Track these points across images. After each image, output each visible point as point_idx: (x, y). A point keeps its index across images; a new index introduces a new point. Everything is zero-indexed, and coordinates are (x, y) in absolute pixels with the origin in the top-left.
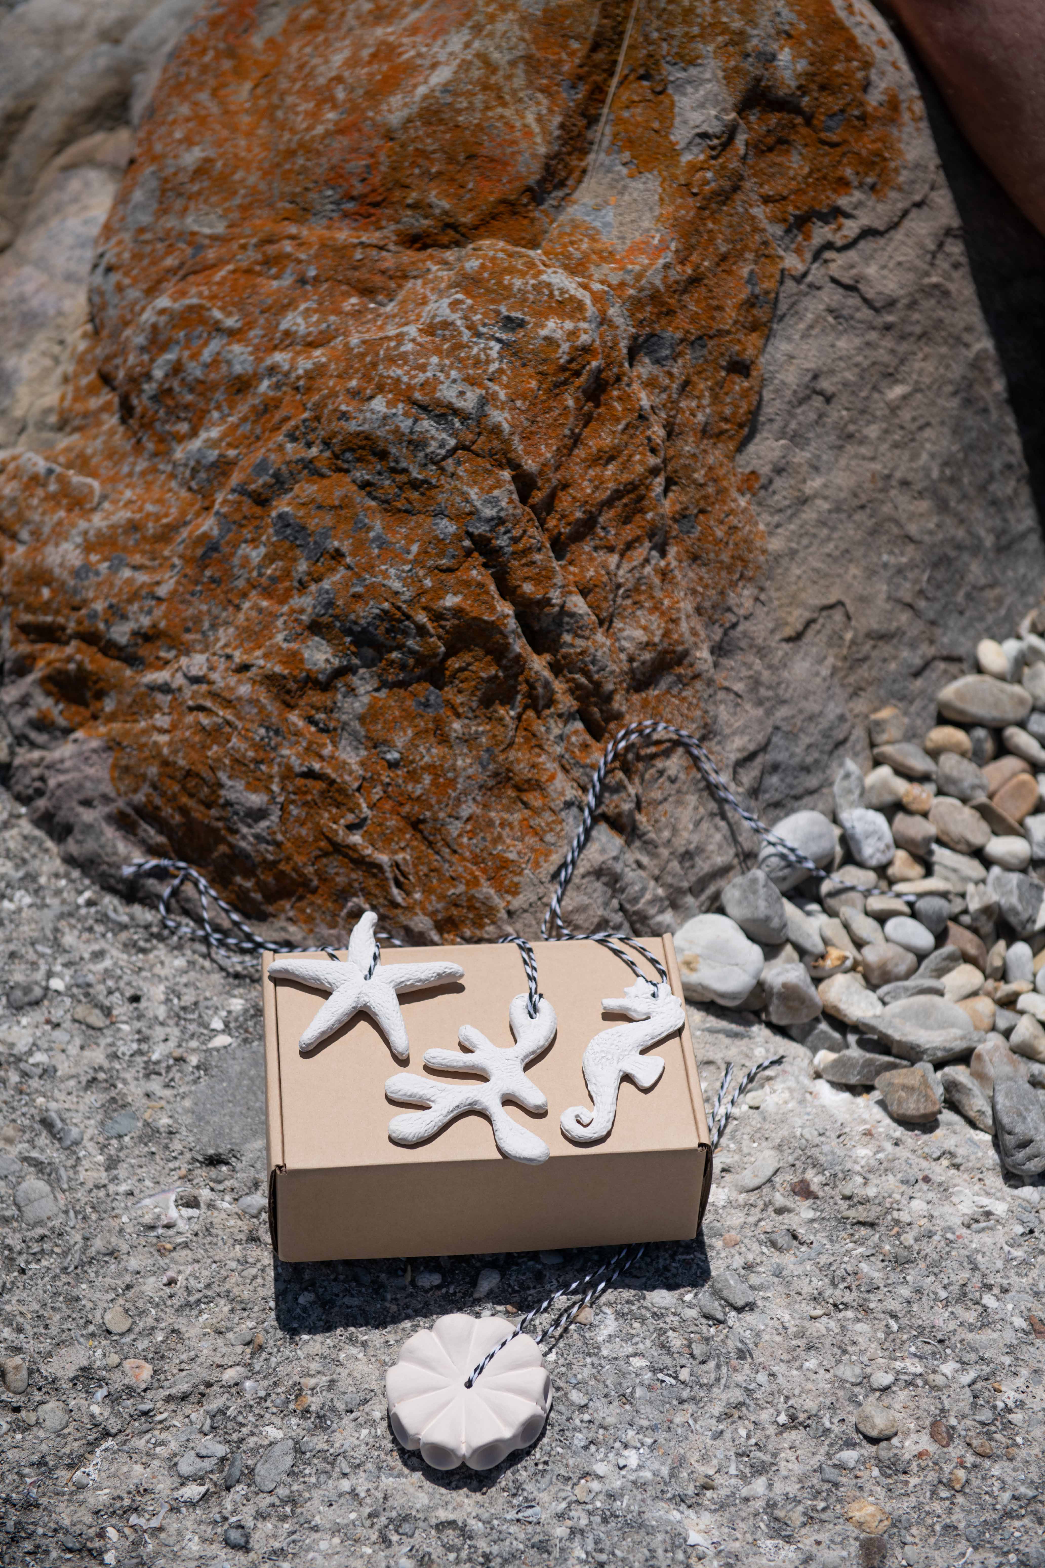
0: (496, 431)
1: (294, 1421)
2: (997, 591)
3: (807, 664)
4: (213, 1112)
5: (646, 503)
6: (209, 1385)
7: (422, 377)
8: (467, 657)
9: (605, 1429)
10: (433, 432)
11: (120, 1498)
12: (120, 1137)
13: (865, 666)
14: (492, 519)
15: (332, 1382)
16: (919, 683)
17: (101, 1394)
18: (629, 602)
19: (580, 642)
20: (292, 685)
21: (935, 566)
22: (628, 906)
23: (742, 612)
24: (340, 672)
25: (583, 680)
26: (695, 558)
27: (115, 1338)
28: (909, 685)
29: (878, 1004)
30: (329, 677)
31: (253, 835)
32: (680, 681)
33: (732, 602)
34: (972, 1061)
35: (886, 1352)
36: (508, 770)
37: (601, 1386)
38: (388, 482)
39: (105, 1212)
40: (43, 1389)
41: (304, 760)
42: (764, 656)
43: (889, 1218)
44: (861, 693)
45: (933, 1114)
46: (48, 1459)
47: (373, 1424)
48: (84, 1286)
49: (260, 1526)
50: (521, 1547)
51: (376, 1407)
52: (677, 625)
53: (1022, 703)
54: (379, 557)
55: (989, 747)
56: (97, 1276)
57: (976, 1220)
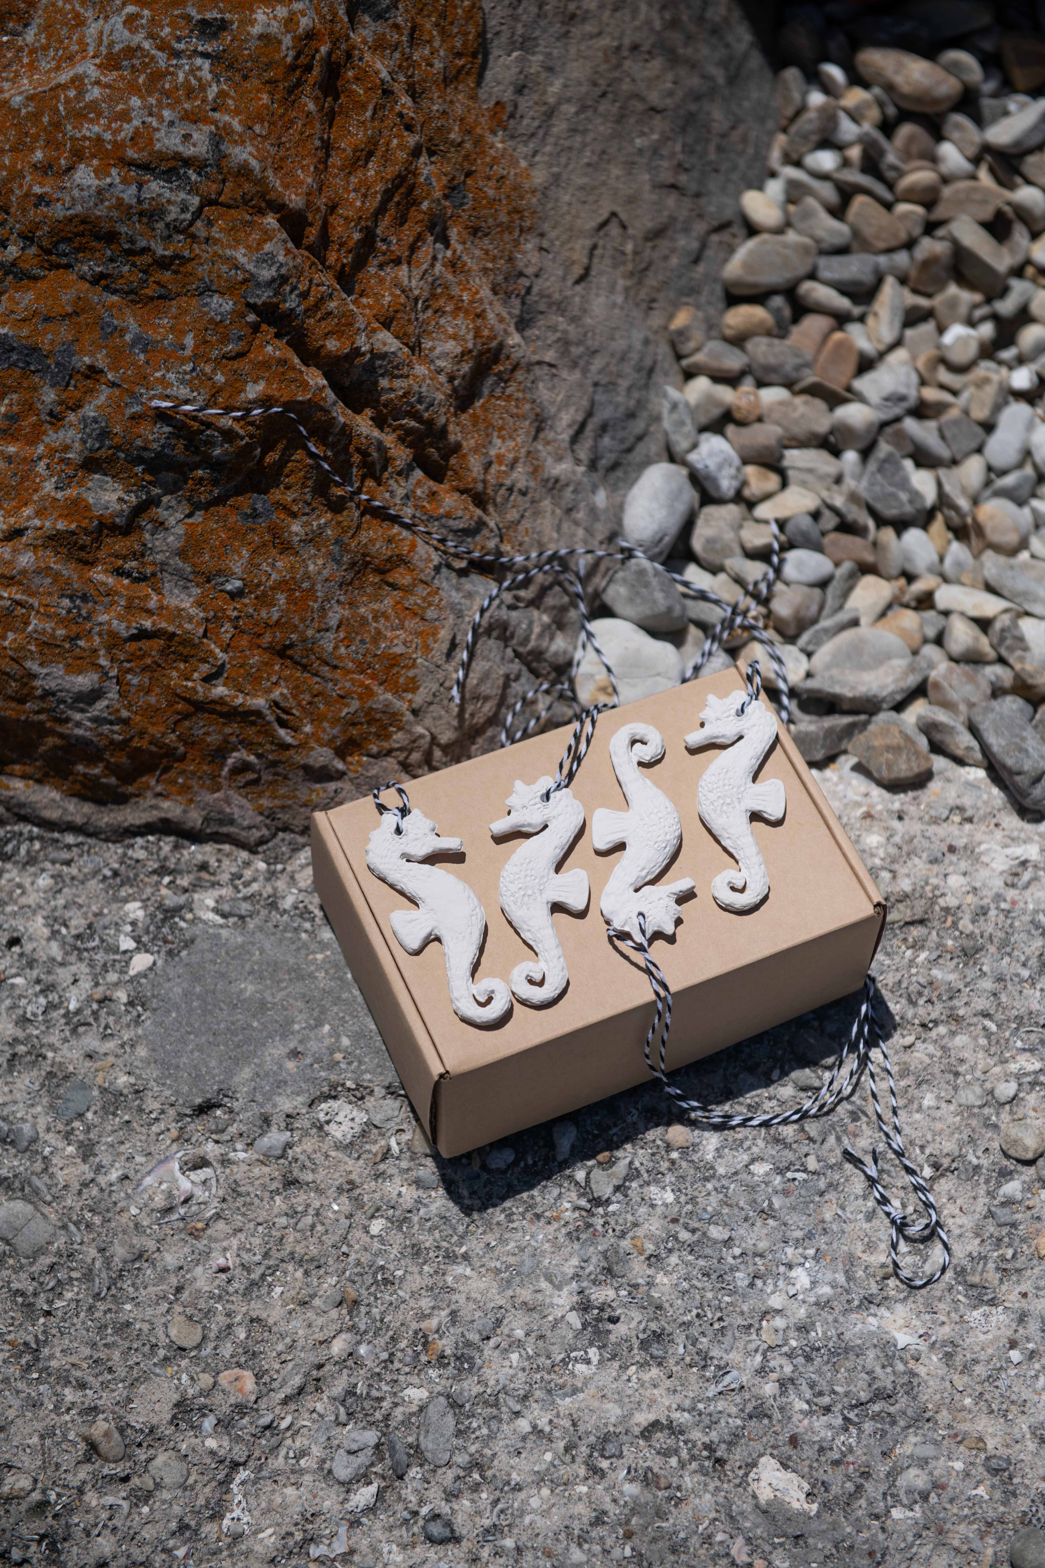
0: (244, 171)
1: (433, 1373)
2: (741, 129)
3: (602, 300)
4: (177, 1053)
5: (417, 192)
6: (320, 1367)
7: (128, 130)
9: (761, 1256)
10: (168, 194)
11: (291, 1534)
12: (80, 1116)
13: (650, 274)
14: (273, 280)
15: (453, 1314)
16: (701, 268)
17: (208, 1423)
18: (429, 313)
19: (398, 383)
20: (86, 539)
21: (684, 130)
22: (521, 649)
23: (530, 271)
24: (140, 509)
25: (413, 423)
26: (475, 231)
27: (193, 1354)
28: (693, 275)
29: (804, 658)
30: (128, 517)
31: (90, 719)
32: (501, 379)
33: (520, 264)
34: (931, 692)
35: (996, 1058)
36: (364, 555)
37: (736, 1210)
38: (127, 268)
39: (108, 1211)
40: (145, 1444)
41: (129, 621)
42: (565, 311)
43: (937, 908)
44: (655, 305)
45: (924, 766)
46: (187, 1520)
47: (519, 1344)
48: (128, 1307)
49: (456, 1507)
50: (739, 1422)
51: (514, 1324)
52: (484, 318)
53: (806, 250)
54: (147, 363)
55: (787, 312)
56: (137, 1289)
57: (1016, 875)
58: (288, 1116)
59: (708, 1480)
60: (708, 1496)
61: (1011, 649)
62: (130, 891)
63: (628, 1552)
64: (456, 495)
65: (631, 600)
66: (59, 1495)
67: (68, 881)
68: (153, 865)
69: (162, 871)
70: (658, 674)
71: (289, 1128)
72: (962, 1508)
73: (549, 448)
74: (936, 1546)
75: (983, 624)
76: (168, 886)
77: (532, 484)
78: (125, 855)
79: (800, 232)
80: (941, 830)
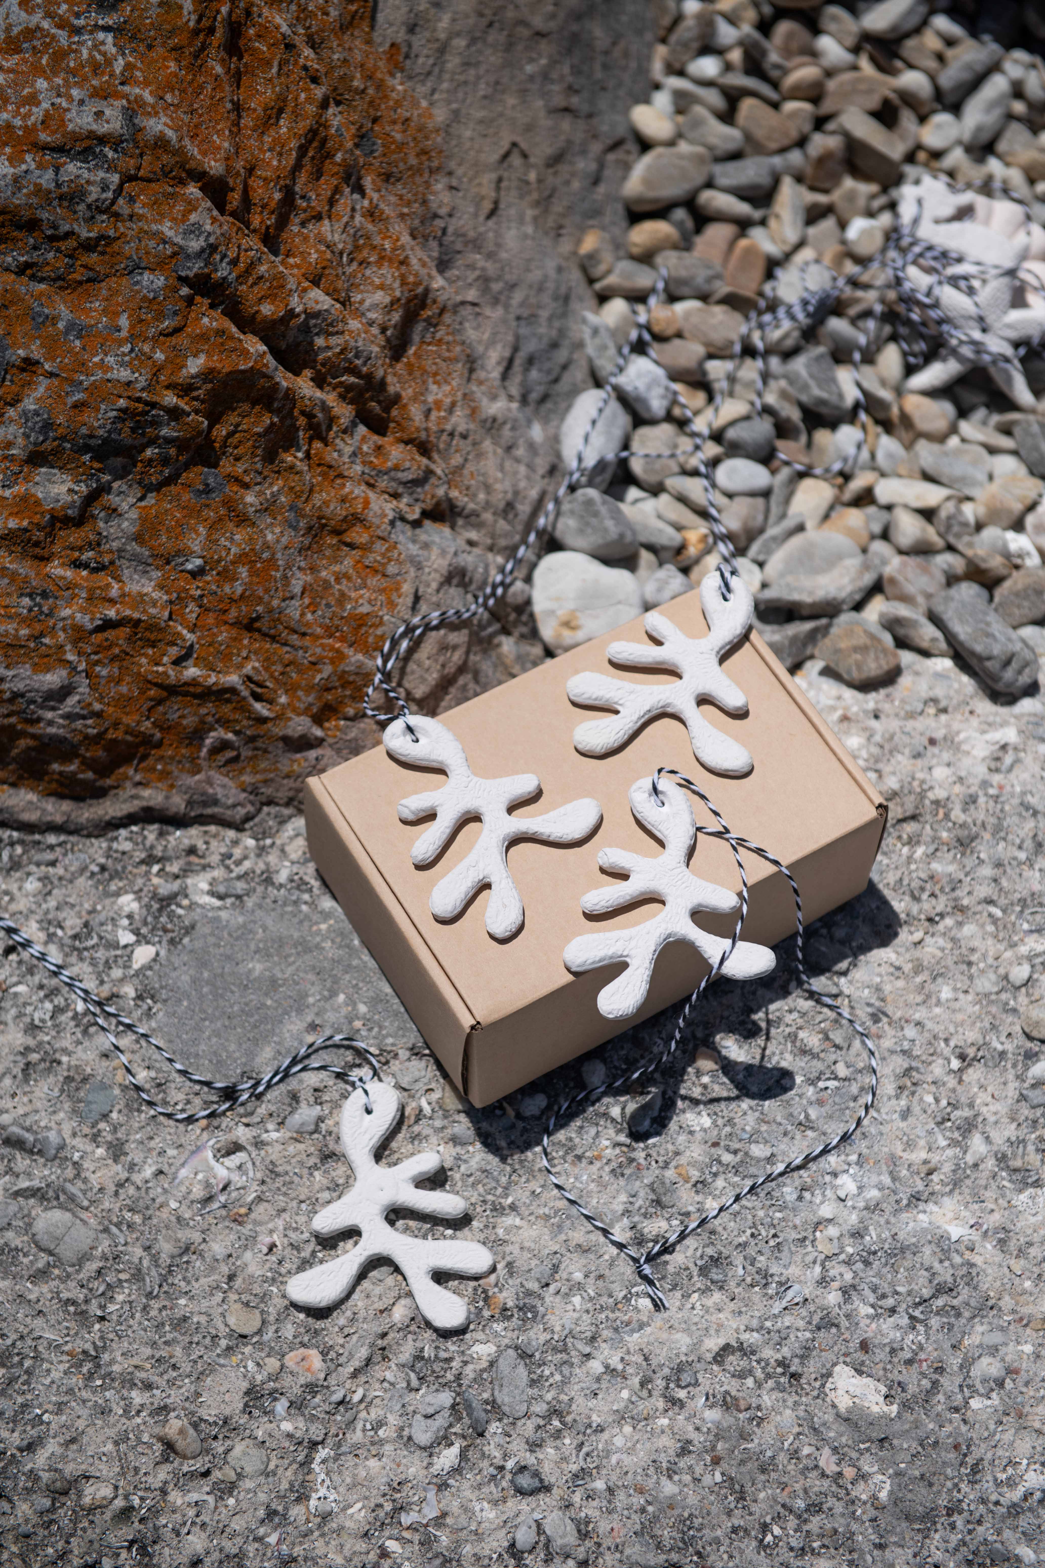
0: (161, 143)
1: (498, 1327)
2: (622, 44)
3: (513, 233)
4: (195, 1042)
5: (330, 144)
6: (384, 1335)
7: (38, 113)
8: (233, 418)
10: (86, 175)
11: (380, 1506)
12: (105, 1116)
13: (555, 200)
14: (203, 250)
15: (509, 1265)
16: (602, 189)
17: (281, 1406)
18: (355, 265)
19: (334, 340)
20: (39, 535)
21: (569, 51)
23: (443, 211)
24: (92, 498)
25: (352, 379)
26: (387, 177)
27: (255, 1340)
28: (596, 197)
29: (756, 568)
30: (80, 508)
31: (62, 717)
32: (430, 324)
33: (434, 205)
34: (887, 588)
35: (1005, 943)
36: (320, 518)
37: (774, 1126)
38: (52, 254)
39: (147, 1208)
40: (220, 1436)
41: (93, 613)
42: (480, 248)
43: (927, 802)
44: (563, 231)
45: (892, 664)
46: (273, 1506)
47: (580, 1287)
48: (182, 1302)
49: (541, 1456)
50: (808, 1335)
51: (572, 1268)
52: (408, 265)
53: (700, 160)
54: (84, 349)
55: (690, 224)
56: (189, 1283)
57: (998, 759)
58: (316, 1090)
59: (786, 1396)
60: (788, 1412)
61: (958, 536)
62: (121, 884)
63: (718, 1478)
64: (402, 446)
65: (581, 531)
66: (142, 1499)
67: (56, 882)
68: (141, 855)
69: (150, 860)
70: (620, 602)
71: (318, 1102)
72: (1038, 1390)
73: (483, 388)
74: (1017, 1430)
75: (928, 514)
76: (158, 874)
77: (472, 426)
78: (110, 848)
79: (692, 142)
80: (919, 724)
